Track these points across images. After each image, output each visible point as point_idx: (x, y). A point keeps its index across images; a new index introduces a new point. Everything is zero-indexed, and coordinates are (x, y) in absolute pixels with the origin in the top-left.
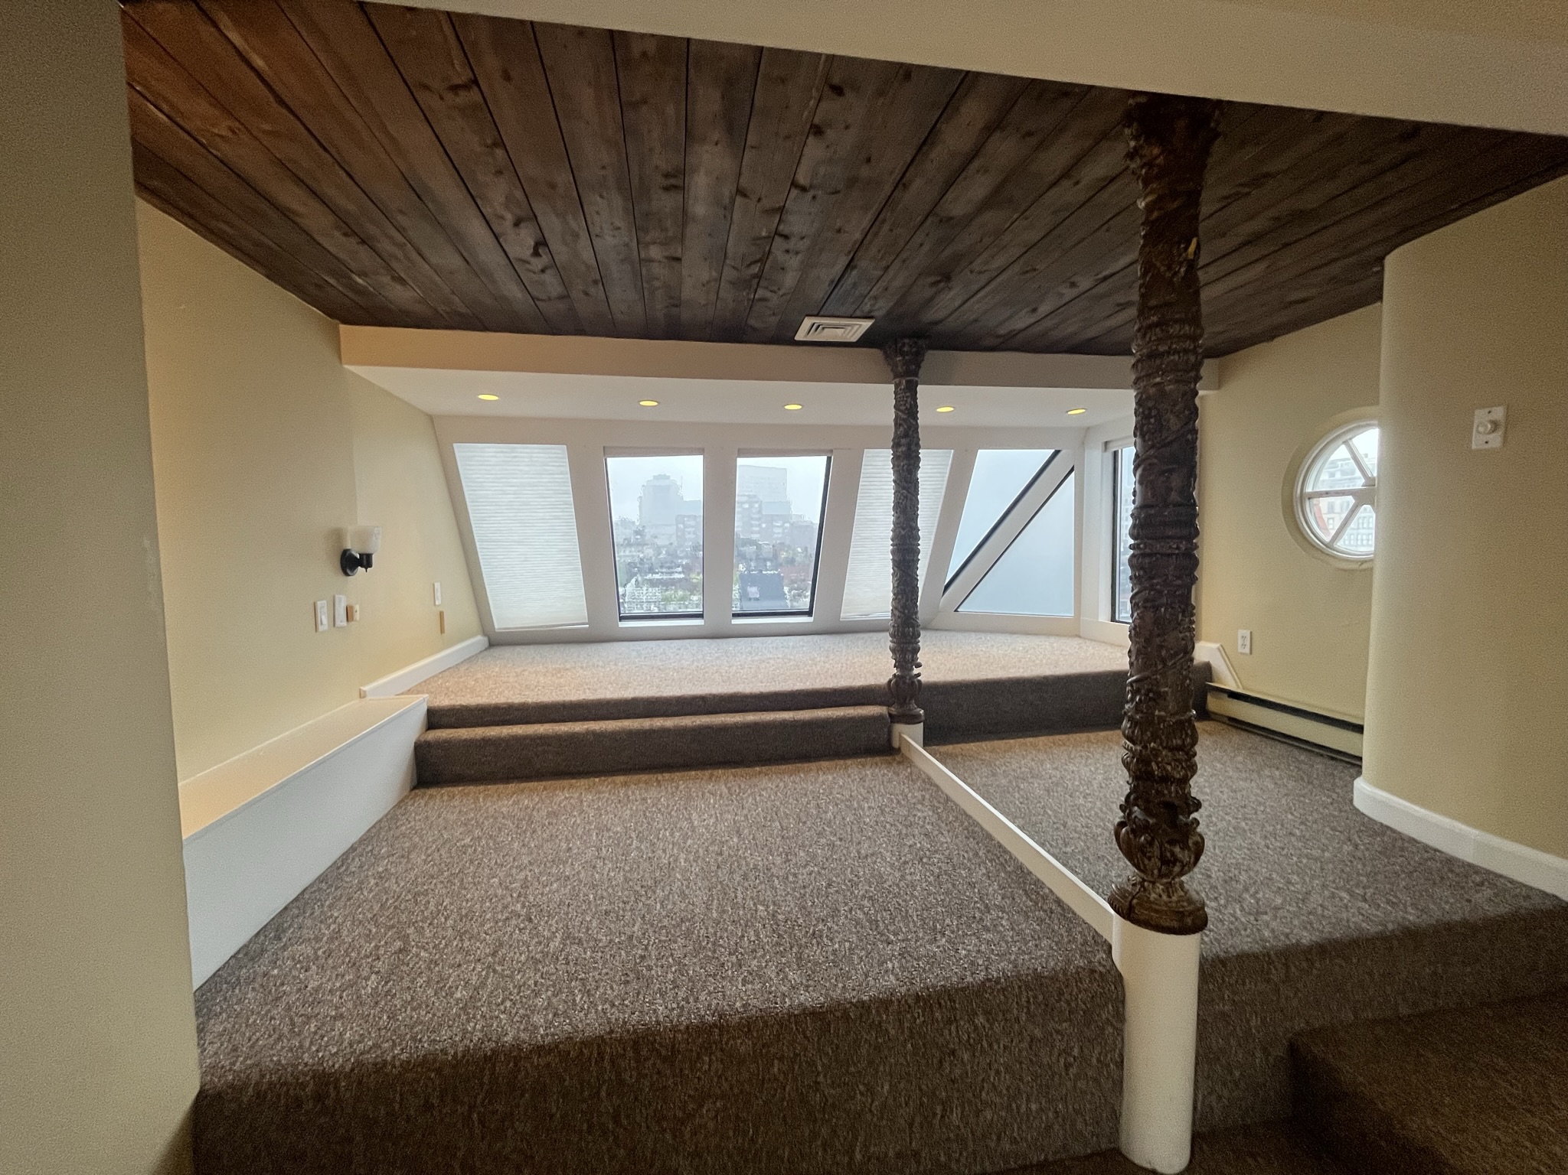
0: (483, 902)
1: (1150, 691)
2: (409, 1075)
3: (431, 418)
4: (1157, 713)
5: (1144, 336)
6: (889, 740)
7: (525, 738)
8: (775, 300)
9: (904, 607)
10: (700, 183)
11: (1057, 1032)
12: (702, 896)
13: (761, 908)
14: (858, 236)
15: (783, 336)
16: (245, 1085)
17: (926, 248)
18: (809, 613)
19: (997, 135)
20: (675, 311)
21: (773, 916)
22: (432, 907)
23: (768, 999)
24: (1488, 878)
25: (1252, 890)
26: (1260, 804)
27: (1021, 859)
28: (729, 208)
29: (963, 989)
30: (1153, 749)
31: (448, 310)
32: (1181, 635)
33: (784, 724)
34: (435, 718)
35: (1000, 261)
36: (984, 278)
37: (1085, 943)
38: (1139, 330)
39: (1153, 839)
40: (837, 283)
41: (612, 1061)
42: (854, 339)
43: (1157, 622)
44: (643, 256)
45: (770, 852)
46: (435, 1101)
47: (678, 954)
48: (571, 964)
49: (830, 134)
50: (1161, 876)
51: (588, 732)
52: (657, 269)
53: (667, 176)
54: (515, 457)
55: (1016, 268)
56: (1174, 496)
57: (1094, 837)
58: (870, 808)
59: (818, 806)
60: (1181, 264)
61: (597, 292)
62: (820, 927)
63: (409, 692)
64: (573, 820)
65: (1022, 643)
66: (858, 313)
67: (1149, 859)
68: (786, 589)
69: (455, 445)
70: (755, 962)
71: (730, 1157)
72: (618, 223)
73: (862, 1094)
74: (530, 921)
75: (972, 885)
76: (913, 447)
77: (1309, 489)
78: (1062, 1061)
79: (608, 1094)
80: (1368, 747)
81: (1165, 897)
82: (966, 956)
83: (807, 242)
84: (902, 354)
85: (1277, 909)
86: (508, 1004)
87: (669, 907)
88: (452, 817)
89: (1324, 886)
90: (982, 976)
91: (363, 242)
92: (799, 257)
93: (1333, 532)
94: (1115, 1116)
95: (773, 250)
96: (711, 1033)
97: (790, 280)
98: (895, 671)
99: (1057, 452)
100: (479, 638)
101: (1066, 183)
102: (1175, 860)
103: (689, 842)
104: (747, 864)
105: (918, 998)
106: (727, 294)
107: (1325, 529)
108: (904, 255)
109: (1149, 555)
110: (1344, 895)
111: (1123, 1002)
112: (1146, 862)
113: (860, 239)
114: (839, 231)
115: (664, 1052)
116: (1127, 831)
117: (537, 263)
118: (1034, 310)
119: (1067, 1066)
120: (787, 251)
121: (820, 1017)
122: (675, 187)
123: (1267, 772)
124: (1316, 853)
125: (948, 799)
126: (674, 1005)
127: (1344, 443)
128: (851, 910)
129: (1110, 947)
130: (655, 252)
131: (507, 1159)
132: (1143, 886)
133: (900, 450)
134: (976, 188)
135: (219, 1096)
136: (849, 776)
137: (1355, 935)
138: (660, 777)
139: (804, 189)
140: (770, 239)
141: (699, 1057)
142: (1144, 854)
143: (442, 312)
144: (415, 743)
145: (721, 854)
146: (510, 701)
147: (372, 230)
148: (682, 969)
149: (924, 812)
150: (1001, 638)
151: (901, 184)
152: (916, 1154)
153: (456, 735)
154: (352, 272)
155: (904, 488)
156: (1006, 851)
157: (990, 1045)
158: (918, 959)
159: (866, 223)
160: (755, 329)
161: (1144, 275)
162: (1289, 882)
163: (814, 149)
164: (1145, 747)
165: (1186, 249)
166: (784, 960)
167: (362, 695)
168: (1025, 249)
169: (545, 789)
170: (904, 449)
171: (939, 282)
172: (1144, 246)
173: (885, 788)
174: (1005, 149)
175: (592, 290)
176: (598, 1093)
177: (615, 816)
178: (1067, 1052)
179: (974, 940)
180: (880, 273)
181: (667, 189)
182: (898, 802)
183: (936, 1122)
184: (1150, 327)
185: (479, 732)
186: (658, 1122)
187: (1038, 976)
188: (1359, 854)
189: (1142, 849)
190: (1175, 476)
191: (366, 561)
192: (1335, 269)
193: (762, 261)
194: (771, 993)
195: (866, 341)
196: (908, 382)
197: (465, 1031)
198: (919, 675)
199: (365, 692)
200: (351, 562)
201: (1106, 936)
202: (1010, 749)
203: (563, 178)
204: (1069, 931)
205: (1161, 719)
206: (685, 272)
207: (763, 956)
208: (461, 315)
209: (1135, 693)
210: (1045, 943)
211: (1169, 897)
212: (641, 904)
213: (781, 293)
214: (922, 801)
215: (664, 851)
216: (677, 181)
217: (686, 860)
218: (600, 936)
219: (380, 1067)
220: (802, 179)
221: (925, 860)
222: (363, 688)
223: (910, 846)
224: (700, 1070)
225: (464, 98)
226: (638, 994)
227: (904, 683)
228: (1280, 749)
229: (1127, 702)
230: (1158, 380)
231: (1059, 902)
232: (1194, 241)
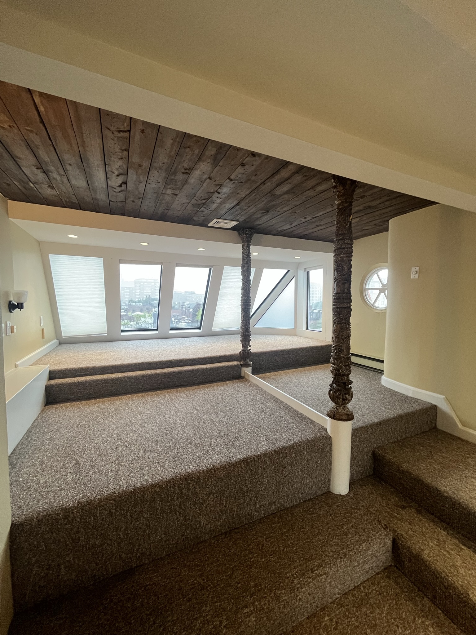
0: (103, 443)
1: (339, 349)
2: (102, 504)
3: (39, 242)
4: (341, 355)
5: (338, 242)
6: (240, 374)
7: (98, 380)
8: (206, 212)
9: (246, 325)
10: (196, 174)
11: (315, 456)
12: (191, 431)
13: (214, 432)
14: (243, 196)
15: (204, 224)
16: (32, 519)
17: (264, 202)
18: (200, 328)
19: (297, 175)
20: (166, 211)
21: (219, 434)
22: (81, 448)
23: (227, 459)
24: (416, 400)
25: (360, 410)
26: (358, 386)
27: (295, 408)
28: (203, 182)
29: (288, 447)
30: (340, 366)
31: (67, 200)
32: (348, 332)
33: (203, 370)
34: (52, 375)
35: (285, 209)
36: (279, 213)
37: (319, 429)
38: (336, 240)
39: (340, 393)
40: (230, 209)
41: (179, 487)
42: (229, 227)
43: (341, 328)
44: (163, 192)
45: (210, 414)
46: (113, 511)
47: (190, 450)
48: (151, 459)
49: (247, 167)
50: (342, 405)
51: (125, 377)
52: (166, 197)
53: (185, 169)
54: (79, 262)
55: (290, 211)
56: (346, 291)
57: (314, 399)
58: (240, 397)
59: (222, 398)
60: (348, 222)
61: (138, 202)
62: (237, 435)
63: (33, 364)
64: (127, 411)
65: (279, 338)
66: (234, 219)
67: (339, 399)
68: (173, 319)
69: (49, 255)
70: (219, 448)
71: (218, 513)
72: (159, 181)
73: (259, 485)
74: (127, 447)
75: (282, 417)
76: (249, 268)
77: (367, 287)
78: (316, 465)
79: (177, 498)
80: (385, 367)
81: (343, 411)
82: (286, 437)
83: (226, 195)
84: (246, 234)
85: (367, 414)
86: (132, 474)
87: (180, 436)
88: (72, 415)
89: (378, 406)
90: (292, 442)
91: (44, 172)
92: (221, 199)
93: (373, 302)
94: (329, 481)
95: (213, 197)
96: (211, 472)
97: (214, 206)
98: (242, 348)
99: (288, 271)
100: (55, 341)
101: (311, 190)
102: (347, 399)
103: (178, 414)
104: (203, 419)
105: (275, 451)
106: (190, 207)
107: (371, 301)
108: (256, 204)
109: (340, 308)
110: (383, 408)
111: (332, 445)
112: (339, 400)
113: (244, 197)
114: (238, 194)
115: (196, 480)
116: (333, 392)
117: (119, 189)
118: (291, 224)
119: (317, 467)
120: (218, 197)
121: (246, 461)
122: (187, 173)
123: (358, 376)
124: (375, 398)
125: (266, 392)
126: (196, 465)
127: (377, 273)
128: (245, 429)
129: (327, 429)
130: (169, 192)
131: (140, 528)
132: (337, 408)
133: (244, 268)
134: (286, 187)
135: (21, 524)
136: (229, 387)
137: (388, 418)
138: (156, 393)
139: (231, 180)
140: (214, 193)
141: (208, 479)
142: (338, 398)
143: (64, 201)
144: (46, 386)
145: (192, 417)
146: (87, 366)
147: (52, 168)
148: (194, 454)
149: (259, 397)
150: (271, 336)
151: (264, 183)
152: (274, 502)
153: (65, 381)
154: (31, 181)
155: (246, 282)
156: (289, 406)
157: (296, 463)
158: (272, 440)
159: (247, 193)
160: (194, 220)
161: (337, 224)
162: (369, 407)
163: (240, 170)
164: (338, 366)
165: (349, 218)
166: (228, 446)
167: (16, 366)
168: (294, 207)
169: (109, 401)
170: (246, 268)
171: (265, 212)
172: (337, 215)
173: (243, 390)
174: (298, 178)
175: (136, 201)
176: (174, 498)
177: (144, 408)
178: (317, 462)
179: (287, 433)
180: (247, 208)
181: (183, 173)
182: (250, 394)
183: (281, 491)
184: (340, 240)
185: (76, 380)
186: (194, 505)
187: (308, 440)
188: (385, 397)
189: (337, 397)
190: (346, 285)
191: (20, 306)
192: (377, 222)
193: (207, 199)
194: (228, 457)
195: (233, 229)
196: (247, 244)
197: (120, 486)
198: (250, 349)
199: (18, 364)
200: (12, 307)
201: (325, 426)
202: (281, 374)
203: (146, 164)
204: (314, 426)
205: (343, 357)
206: (177, 199)
207: (221, 446)
208: (72, 203)
209: (335, 350)
210: (308, 431)
211: (344, 411)
212: (169, 436)
213: (210, 210)
214: (257, 393)
215: (170, 418)
216: (188, 172)
217: (180, 420)
218: (158, 449)
219: (89, 502)
220: (232, 177)
221: (264, 411)
222: (16, 363)
223: (258, 407)
224: (208, 485)
225: (122, 134)
226: (181, 464)
227: (246, 352)
228: (360, 369)
229: (332, 353)
230: (342, 256)
231: (309, 419)
232: (351, 216)
